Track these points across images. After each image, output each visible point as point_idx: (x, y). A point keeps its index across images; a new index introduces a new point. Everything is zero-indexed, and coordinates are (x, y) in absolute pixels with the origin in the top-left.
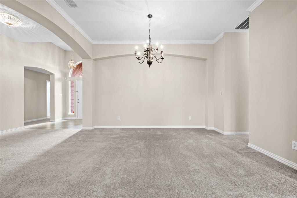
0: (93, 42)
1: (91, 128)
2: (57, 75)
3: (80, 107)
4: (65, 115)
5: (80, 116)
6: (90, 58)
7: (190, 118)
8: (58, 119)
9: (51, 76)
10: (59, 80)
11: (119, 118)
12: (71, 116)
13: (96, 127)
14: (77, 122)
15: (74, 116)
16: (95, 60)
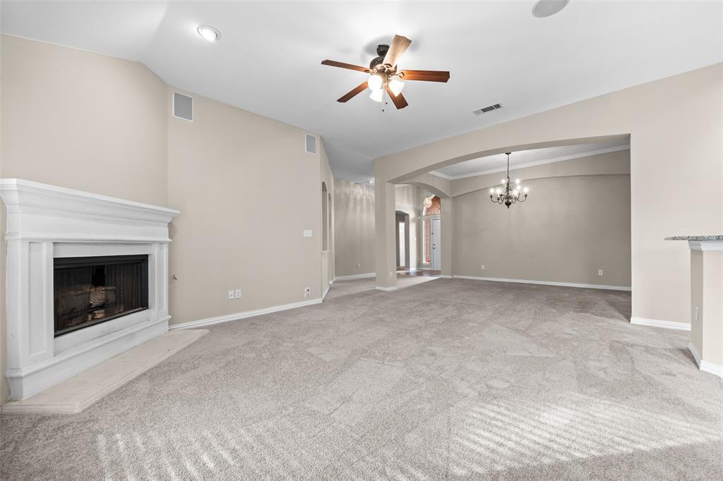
0: (451, 178)
1: (450, 277)
2: (412, 215)
3: (437, 254)
4: (419, 264)
5: (437, 267)
6: (448, 197)
7: (601, 273)
8: (413, 269)
9: (406, 217)
10: (413, 220)
11: (483, 267)
12: (426, 266)
13: (455, 277)
14: (432, 273)
15: (430, 266)
16: (453, 198)
